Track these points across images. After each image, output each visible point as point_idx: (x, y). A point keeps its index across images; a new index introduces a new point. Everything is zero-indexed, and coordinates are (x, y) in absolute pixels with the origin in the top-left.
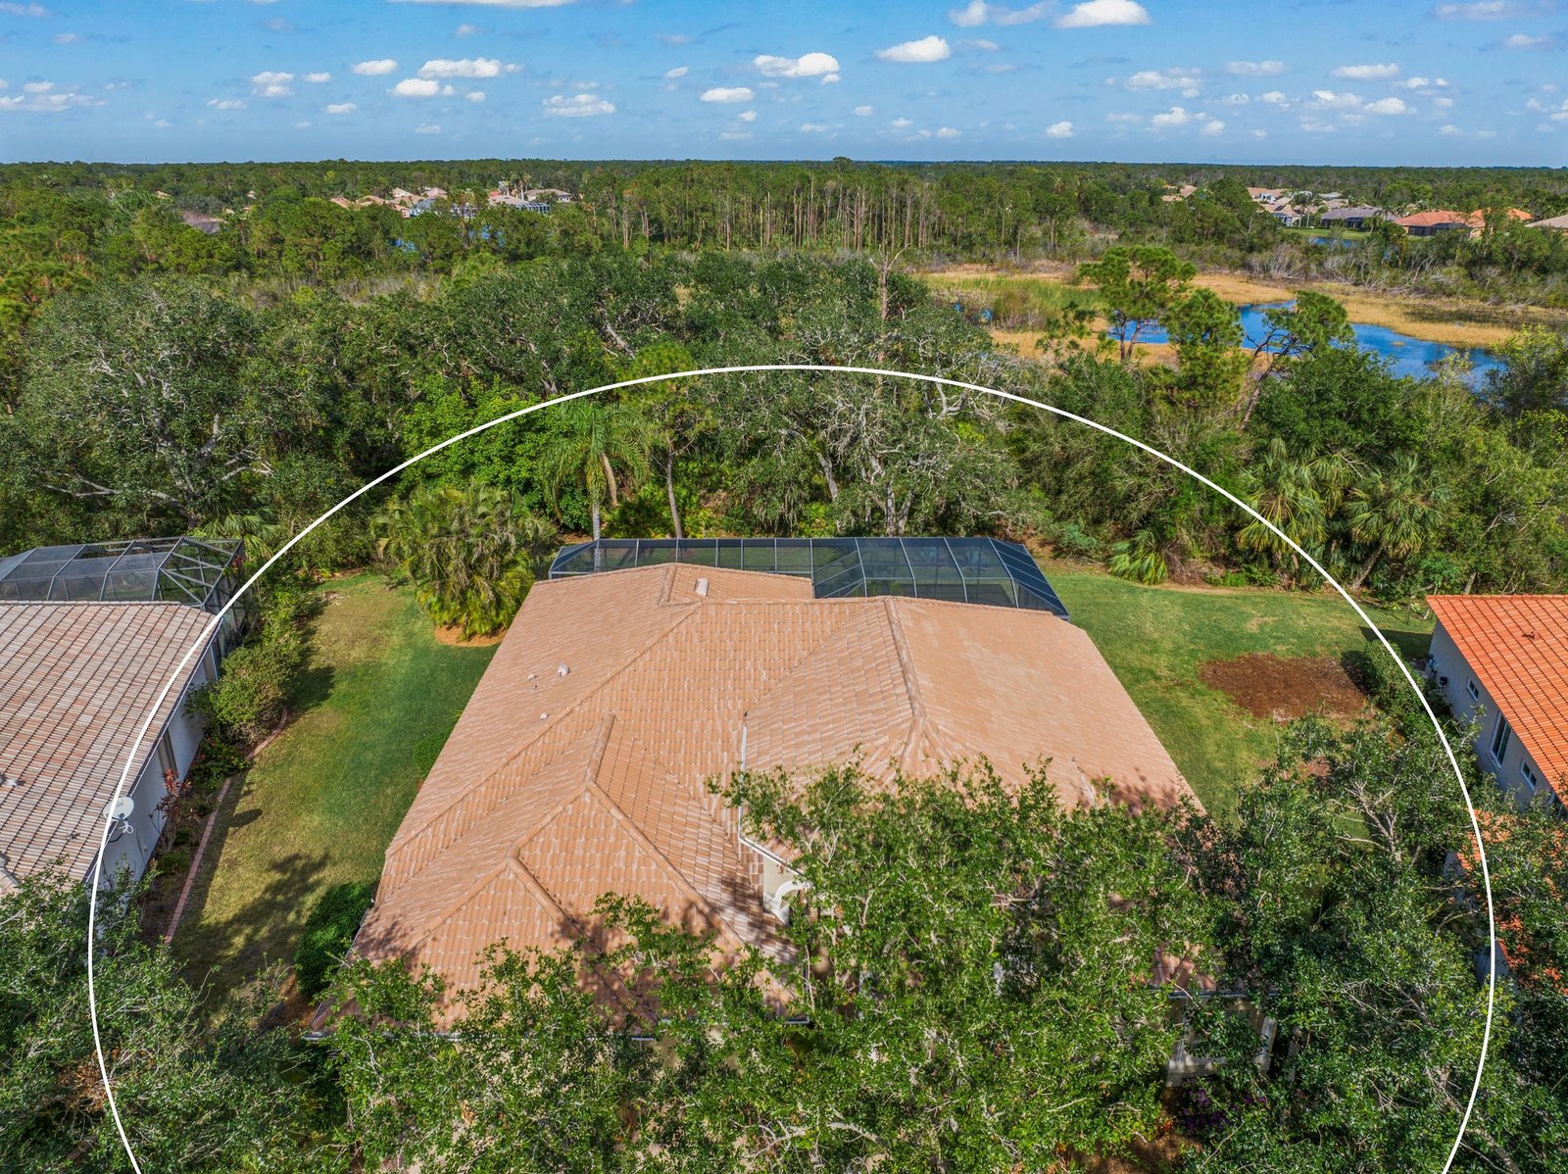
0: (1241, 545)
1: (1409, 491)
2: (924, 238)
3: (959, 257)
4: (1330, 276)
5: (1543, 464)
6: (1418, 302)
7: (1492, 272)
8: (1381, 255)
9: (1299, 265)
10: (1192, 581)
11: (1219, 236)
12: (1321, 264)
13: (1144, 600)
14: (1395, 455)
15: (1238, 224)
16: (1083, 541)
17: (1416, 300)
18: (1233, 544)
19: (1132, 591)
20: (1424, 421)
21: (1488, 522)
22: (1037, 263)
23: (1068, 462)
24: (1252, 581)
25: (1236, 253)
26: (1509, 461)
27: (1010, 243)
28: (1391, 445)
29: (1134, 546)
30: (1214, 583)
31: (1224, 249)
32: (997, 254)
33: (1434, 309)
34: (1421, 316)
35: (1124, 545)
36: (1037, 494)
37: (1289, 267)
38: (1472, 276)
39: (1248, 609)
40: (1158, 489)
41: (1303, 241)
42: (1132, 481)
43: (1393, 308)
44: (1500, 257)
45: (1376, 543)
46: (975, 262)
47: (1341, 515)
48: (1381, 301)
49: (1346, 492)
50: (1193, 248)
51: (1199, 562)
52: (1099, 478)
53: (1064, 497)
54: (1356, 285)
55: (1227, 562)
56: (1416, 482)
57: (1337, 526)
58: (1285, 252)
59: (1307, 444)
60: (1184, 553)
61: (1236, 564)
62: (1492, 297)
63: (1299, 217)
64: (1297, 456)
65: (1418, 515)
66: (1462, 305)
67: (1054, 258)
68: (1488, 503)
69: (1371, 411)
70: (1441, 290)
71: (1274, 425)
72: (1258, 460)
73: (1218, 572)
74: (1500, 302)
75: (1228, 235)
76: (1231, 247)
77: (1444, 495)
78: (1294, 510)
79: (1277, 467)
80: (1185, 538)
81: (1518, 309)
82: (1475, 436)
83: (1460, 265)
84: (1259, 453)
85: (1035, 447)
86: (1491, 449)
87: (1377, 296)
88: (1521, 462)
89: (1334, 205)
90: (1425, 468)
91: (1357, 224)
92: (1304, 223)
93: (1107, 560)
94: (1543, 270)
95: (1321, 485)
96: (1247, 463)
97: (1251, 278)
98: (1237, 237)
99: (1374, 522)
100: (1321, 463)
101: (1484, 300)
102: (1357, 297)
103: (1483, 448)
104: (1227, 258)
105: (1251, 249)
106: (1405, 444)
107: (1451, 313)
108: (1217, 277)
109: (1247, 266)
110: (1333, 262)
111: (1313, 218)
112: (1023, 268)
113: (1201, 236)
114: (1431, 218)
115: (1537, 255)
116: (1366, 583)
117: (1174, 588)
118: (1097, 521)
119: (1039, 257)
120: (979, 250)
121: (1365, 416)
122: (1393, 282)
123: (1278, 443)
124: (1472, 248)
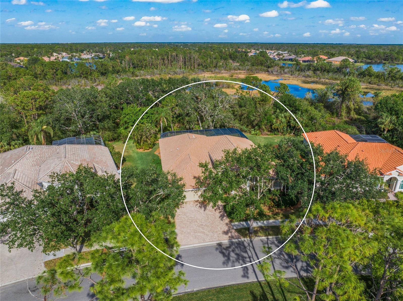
0: (273, 128)
1: (299, 117)
2: (196, 66)
3: (205, 71)
4: (286, 73)
5: (320, 112)
6: (304, 79)
7: (318, 72)
8: (296, 68)
9: (279, 71)
10: (265, 135)
11: (262, 64)
12: (284, 71)
13: (258, 138)
14: (297, 111)
15: (265, 61)
16: (246, 129)
17: (303, 79)
18: (271, 128)
19: (255, 137)
20: (301, 106)
21: (312, 122)
22: (222, 72)
23: (242, 115)
24: (275, 134)
25: (266, 68)
26: (315, 112)
27: (216, 67)
28: (296, 110)
29: (255, 129)
30: (269, 135)
31: (263, 67)
32: (213, 69)
33: (307, 80)
34: (305, 82)
35: (253, 129)
36: (237, 121)
37: (277, 71)
38: (315, 73)
39: (275, 138)
40: (259, 119)
41: (280, 65)
42: (254, 118)
43: (299, 81)
44: (320, 69)
45: (295, 126)
46: (208, 71)
47: (289, 122)
48: (296, 79)
49: (289, 118)
50: (256, 67)
51: (266, 132)
52: (248, 117)
53: (242, 122)
54: (291, 75)
55: (271, 131)
56: (300, 116)
57: (288, 124)
58: (276, 68)
59: (283, 110)
60: (263, 130)
61: (272, 132)
62: (319, 78)
63: (278, 58)
64: (281, 112)
65: (301, 121)
66: (313, 79)
67: (226, 70)
68: (312, 119)
69: (293, 104)
70: (309, 76)
71: (277, 107)
72: (275, 113)
73: (269, 133)
74: (320, 79)
75: (263, 64)
76: (264, 67)
77: (305, 118)
78: (281, 121)
79: (278, 114)
80: (264, 127)
81: (323, 80)
82: (309, 108)
83: (312, 71)
84: (275, 112)
85: (236, 113)
86: (312, 110)
87: (296, 78)
88: (317, 112)
89: (286, 55)
90: (302, 114)
91: (291, 60)
92: (280, 60)
93: (250, 132)
94: (328, 72)
95: (285, 117)
96: (273, 114)
97: (269, 74)
98: (266, 64)
99: (294, 123)
100: (285, 113)
101: (317, 78)
102: (291, 78)
103: (310, 110)
104: (264, 70)
105: (269, 67)
106: (299, 110)
107: (311, 82)
108: (262, 74)
109: (268, 71)
110: (286, 70)
111: (281, 59)
112: (219, 73)
113: (258, 65)
114: (307, 58)
115: (327, 69)
116: (294, 134)
117: (262, 136)
118: (248, 126)
119: (222, 70)
120: (209, 69)
121: (292, 105)
122: (299, 75)
123: (278, 111)
124: (314, 67)
